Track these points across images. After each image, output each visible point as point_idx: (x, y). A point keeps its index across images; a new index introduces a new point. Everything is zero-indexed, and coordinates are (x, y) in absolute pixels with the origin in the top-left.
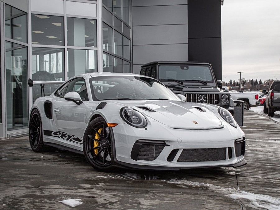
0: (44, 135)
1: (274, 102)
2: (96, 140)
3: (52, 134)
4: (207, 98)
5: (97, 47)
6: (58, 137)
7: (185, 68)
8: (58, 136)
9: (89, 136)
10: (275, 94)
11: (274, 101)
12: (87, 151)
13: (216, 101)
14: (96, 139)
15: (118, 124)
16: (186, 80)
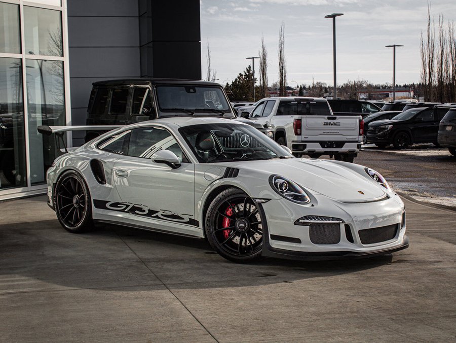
5: (63, 56)
7: (192, 91)
16: (196, 109)
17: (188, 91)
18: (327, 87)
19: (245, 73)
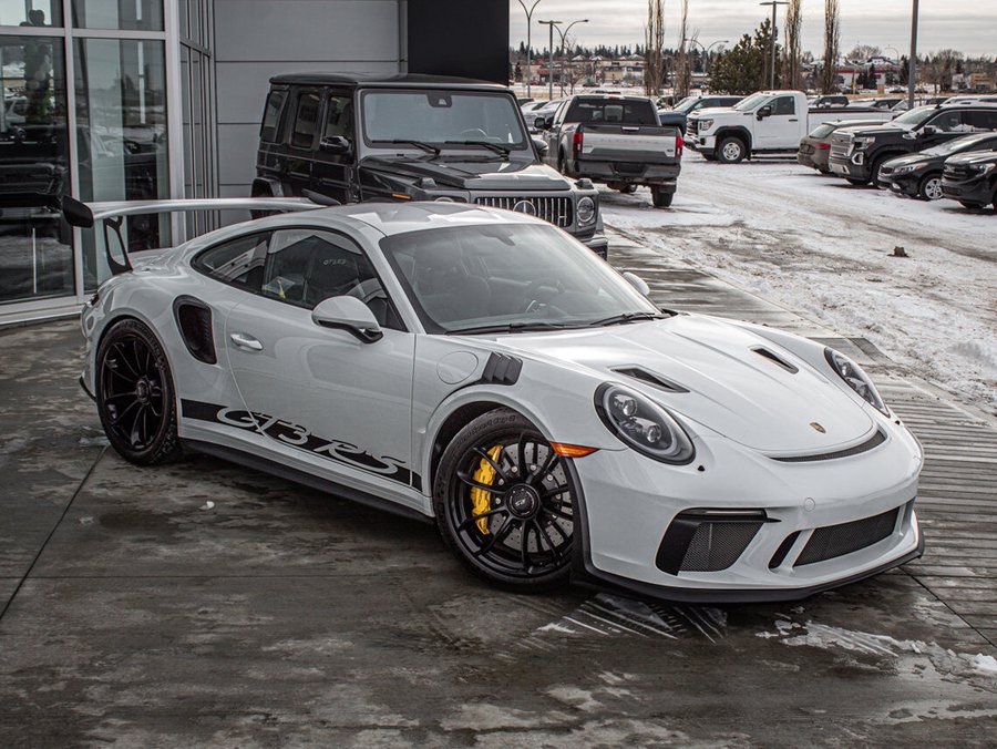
0: (184, 416)
1: (585, 161)
2: (482, 486)
3: (221, 415)
4: (537, 208)
5: (163, 30)
6: (253, 429)
7: (442, 102)
8: (251, 425)
9: (459, 474)
10: (587, 136)
11: (584, 157)
12: (455, 526)
13: (562, 220)
14: (486, 482)
15: (598, 449)
16: (447, 142)
17: (434, 103)
18: (965, 59)
19: (758, 34)
